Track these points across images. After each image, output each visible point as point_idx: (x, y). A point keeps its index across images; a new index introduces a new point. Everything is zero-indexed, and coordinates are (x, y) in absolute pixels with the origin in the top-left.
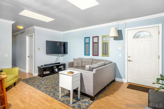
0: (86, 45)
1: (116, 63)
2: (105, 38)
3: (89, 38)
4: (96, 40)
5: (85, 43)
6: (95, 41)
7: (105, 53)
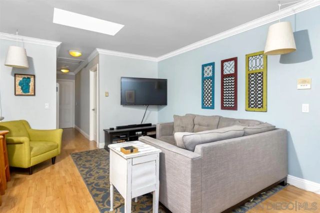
0: (207, 83)
1: (288, 130)
2: (254, 61)
3: (213, 64)
4: (229, 69)
5: (204, 79)
6: (226, 72)
7: (256, 102)
